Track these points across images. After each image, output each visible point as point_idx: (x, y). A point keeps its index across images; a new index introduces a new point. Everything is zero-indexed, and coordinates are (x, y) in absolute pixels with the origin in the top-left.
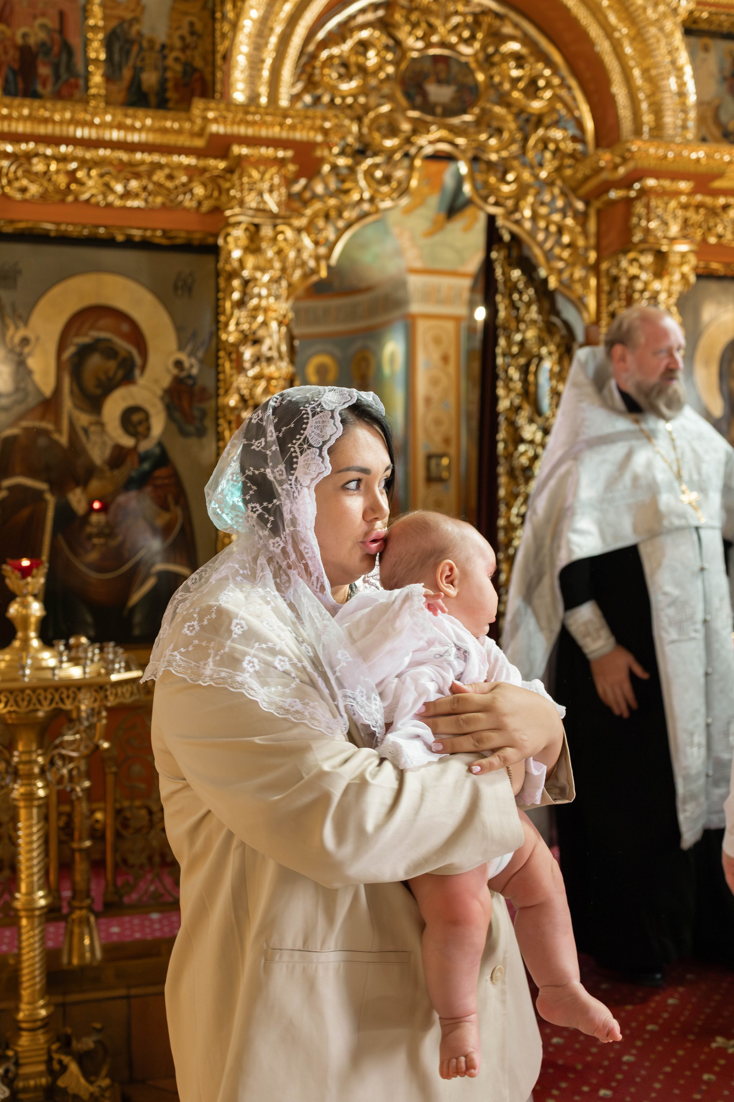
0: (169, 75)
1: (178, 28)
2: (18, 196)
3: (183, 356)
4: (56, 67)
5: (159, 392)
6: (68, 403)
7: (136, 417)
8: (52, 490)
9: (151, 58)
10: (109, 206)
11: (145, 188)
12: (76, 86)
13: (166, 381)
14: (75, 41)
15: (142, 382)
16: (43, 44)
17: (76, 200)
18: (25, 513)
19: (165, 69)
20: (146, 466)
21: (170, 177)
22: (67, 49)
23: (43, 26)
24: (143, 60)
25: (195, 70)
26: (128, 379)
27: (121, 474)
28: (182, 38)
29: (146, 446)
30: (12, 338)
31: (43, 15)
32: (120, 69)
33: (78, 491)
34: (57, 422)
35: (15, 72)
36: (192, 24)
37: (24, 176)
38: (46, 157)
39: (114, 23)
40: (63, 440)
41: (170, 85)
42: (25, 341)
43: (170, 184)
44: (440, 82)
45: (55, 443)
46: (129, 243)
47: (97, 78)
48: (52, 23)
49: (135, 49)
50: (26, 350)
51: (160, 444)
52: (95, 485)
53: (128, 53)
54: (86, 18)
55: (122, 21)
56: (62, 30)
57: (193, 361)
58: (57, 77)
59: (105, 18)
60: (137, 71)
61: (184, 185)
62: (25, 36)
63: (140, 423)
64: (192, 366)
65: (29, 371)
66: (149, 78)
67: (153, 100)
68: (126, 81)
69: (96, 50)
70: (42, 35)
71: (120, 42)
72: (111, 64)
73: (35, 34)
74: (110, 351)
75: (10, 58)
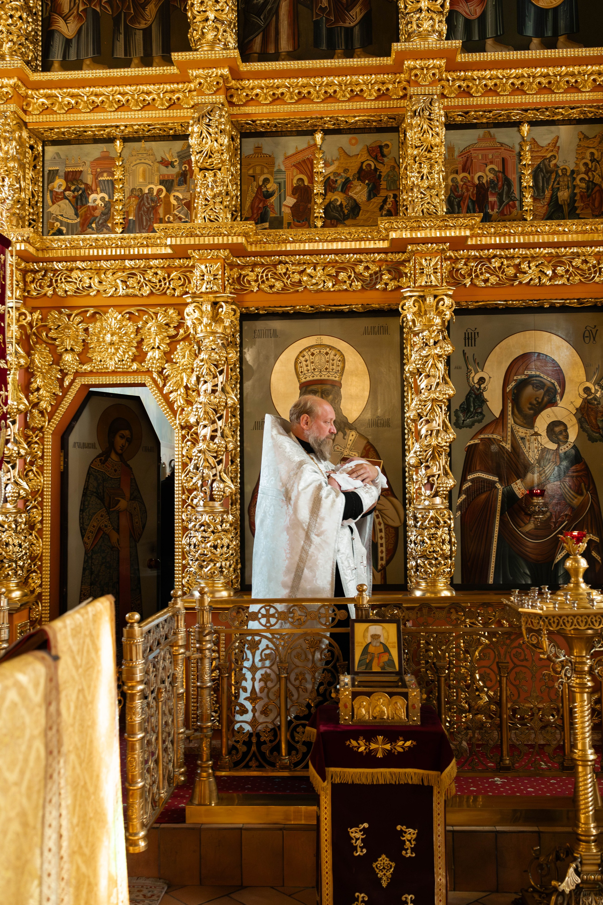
0: (577, 191)
1: (583, 158)
2: (483, 284)
4: (500, 196)
5: (574, 412)
6: (510, 421)
7: (557, 429)
8: (501, 481)
9: (564, 181)
11: (567, 271)
12: (514, 206)
13: (579, 402)
14: (513, 177)
15: (561, 404)
16: (492, 181)
17: (520, 283)
18: (483, 496)
19: (574, 187)
20: (566, 463)
21: (585, 262)
22: (508, 182)
23: (492, 170)
24: (558, 184)
25: (596, 185)
26: (552, 403)
28: (586, 164)
29: (565, 449)
30: (473, 378)
31: (492, 163)
32: (544, 192)
33: (519, 481)
34: (504, 434)
35: (473, 202)
36: (592, 154)
37: (486, 272)
38: (501, 257)
39: (539, 161)
40: (508, 446)
41: (577, 198)
42: (482, 380)
43: (585, 267)
45: (503, 449)
46: (553, 309)
47: (528, 199)
48: (498, 167)
49: (553, 176)
50: (482, 386)
51: (574, 447)
53: (549, 179)
54: (521, 161)
55: (544, 158)
56: (504, 171)
57: (597, 387)
58: (501, 201)
59: (533, 158)
60: (555, 191)
61: (594, 266)
62: (479, 177)
63: (561, 433)
64: (596, 391)
65: (483, 401)
66: (564, 195)
67: (566, 209)
68: (547, 200)
69: (528, 181)
70: (491, 176)
71: (544, 173)
72: (538, 190)
73: (484, 175)
74: (539, 384)
75: (470, 193)
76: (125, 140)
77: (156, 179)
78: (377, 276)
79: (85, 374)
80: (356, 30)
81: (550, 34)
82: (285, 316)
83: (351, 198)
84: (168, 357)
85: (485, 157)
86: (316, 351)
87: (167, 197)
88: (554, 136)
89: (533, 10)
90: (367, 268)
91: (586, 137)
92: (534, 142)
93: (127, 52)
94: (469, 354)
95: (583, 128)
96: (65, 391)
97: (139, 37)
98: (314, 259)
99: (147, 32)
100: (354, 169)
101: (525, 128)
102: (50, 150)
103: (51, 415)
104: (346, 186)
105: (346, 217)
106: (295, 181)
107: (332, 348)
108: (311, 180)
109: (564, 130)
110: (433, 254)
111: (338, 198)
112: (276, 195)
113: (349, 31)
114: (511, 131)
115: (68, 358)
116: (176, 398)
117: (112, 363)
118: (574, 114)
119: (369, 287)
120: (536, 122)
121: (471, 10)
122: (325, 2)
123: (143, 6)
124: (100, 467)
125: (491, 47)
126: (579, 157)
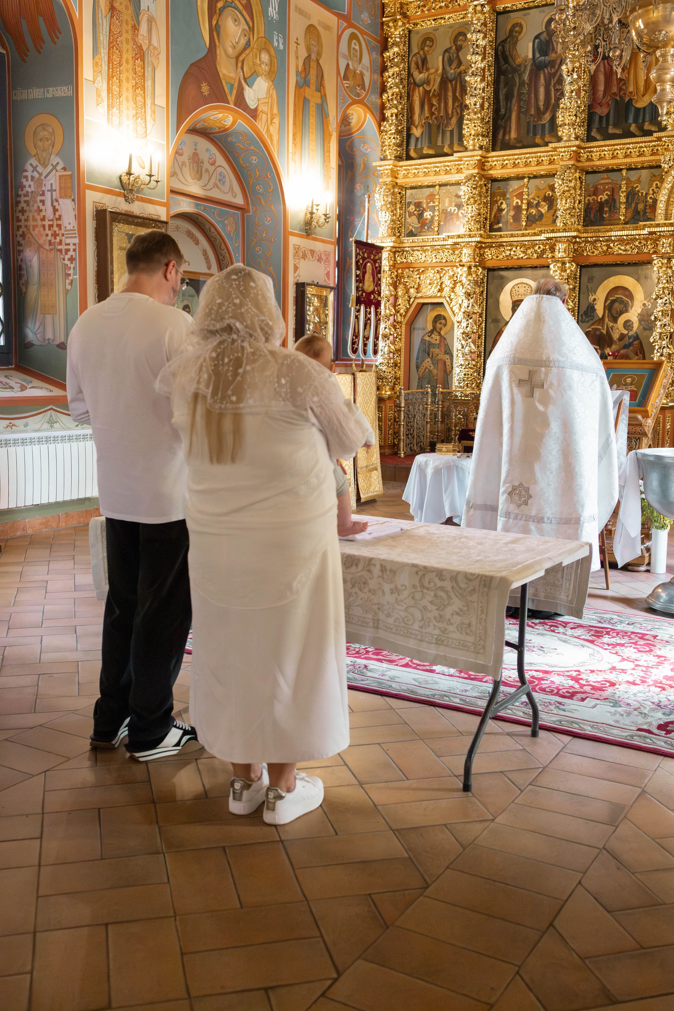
2: (592, 255)
3: (646, 302)
4: (610, 207)
6: (607, 320)
7: (629, 324)
8: (600, 348)
9: (641, 199)
10: (620, 254)
11: (631, 248)
12: (616, 213)
13: (639, 311)
14: (616, 197)
15: (632, 311)
16: (606, 200)
17: (610, 253)
19: (647, 201)
20: (631, 340)
21: (640, 243)
22: (614, 201)
23: (607, 194)
24: (639, 200)
26: (627, 311)
27: (622, 343)
28: (653, 190)
29: (631, 333)
30: (591, 299)
31: (607, 190)
32: (631, 205)
33: (608, 349)
34: (603, 327)
35: (597, 211)
36: (657, 184)
37: (594, 249)
39: (630, 189)
40: (605, 332)
41: (648, 207)
42: (595, 300)
43: (640, 245)
45: (602, 333)
46: (629, 264)
48: (610, 193)
49: (636, 196)
50: (595, 303)
51: (636, 332)
52: (614, 347)
53: (634, 198)
55: (633, 187)
56: (613, 195)
58: (610, 210)
60: (637, 204)
61: (645, 245)
62: (601, 198)
64: (649, 305)
65: (595, 310)
66: (641, 207)
67: (642, 213)
68: (633, 208)
69: (623, 199)
70: (606, 197)
71: (632, 195)
72: (628, 203)
73: (604, 197)
74: (621, 301)
75: (596, 207)
76: (440, 185)
77: (453, 204)
78: (543, 252)
79: (419, 298)
80: (547, 126)
81: (641, 121)
82: (507, 269)
83: (540, 211)
84: (452, 290)
85: (604, 187)
86: (520, 286)
87: (458, 213)
88: (638, 175)
89: (633, 108)
90: (539, 248)
91: (654, 176)
92: (628, 179)
93: (443, 142)
94: (590, 287)
95: (653, 171)
96: (410, 305)
97: (448, 134)
98: (516, 243)
99: (452, 132)
100: (542, 196)
101: (624, 172)
102: (409, 192)
103: (405, 316)
104: (538, 205)
105: (537, 220)
106: (515, 203)
107: (527, 284)
108: (522, 203)
109: (644, 172)
110: (564, 242)
111: (533, 211)
112: (506, 210)
113: (543, 126)
114: (618, 173)
115: (412, 291)
116: (456, 309)
117: (430, 293)
118: (646, 164)
119: (540, 256)
120: (629, 169)
121: (602, 111)
122: (533, 112)
123: (450, 119)
124: (427, 338)
125: (611, 130)
126: (650, 185)
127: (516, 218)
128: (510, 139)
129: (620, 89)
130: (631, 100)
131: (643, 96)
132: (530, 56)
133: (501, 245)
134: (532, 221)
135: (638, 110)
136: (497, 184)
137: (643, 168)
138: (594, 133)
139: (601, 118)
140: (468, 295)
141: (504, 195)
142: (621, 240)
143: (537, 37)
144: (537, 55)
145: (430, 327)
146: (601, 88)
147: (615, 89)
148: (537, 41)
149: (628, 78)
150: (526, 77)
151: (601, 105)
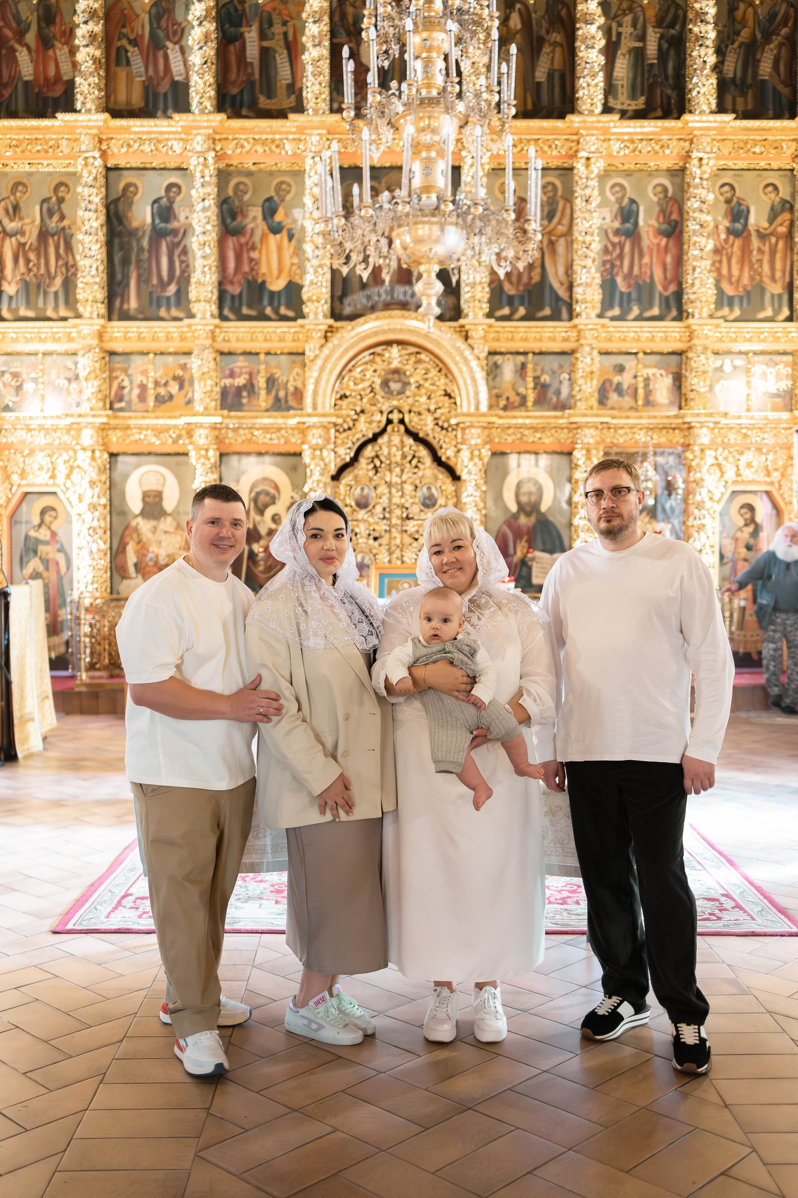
2: (234, 442)
4: (249, 392)
6: (252, 513)
7: (276, 518)
8: (246, 544)
10: (264, 443)
12: (255, 400)
14: (255, 382)
15: (278, 504)
16: (244, 385)
17: (254, 442)
19: (287, 389)
21: (286, 432)
22: (252, 385)
23: (244, 378)
24: (279, 387)
25: (298, 390)
26: (273, 503)
27: (271, 539)
28: (293, 377)
32: (271, 392)
33: (256, 545)
35: (234, 396)
36: (297, 372)
37: (236, 436)
38: (244, 428)
39: (269, 374)
40: (251, 526)
41: (289, 395)
43: (286, 435)
44: (395, 382)
46: (274, 454)
48: (247, 377)
49: (276, 383)
52: (262, 543)
53: (274, 385)
55: (271, 373)
56: (250, 379)
57: (297, 496)
58: (248, 395)
60: (278, 391)
61: (291, 434)
62: (238, 382)
63: (278, 519)
66: (281, 394)
67: (283, 402)
68: (273, 395)
69: (262, 385)
70: (244, 381)
71: (271, 381)
72: (269, 390)
73: (240, 381)
74: (267, 494)
75: (233, 390)
76: (44, 354)
77: (63, 376)
78: (179, 437)
79: (24, 486)
80: (172, 298)
81: (276, 305)
82: (133, 454)
83: (169, 391)
84: (68, 476)
86: (150, 473)
87: (68, 388)
89: (266, 291)
90: (174, 433)
93: (45, 303)
96: (12, 495)
97: (51, 297)
98: (144, 427)
99: (56, 293)
100: (171, 375)
101: (262, 357)
103: (6, 507)
104: (166, 384)
106: (138, 381)
107: (159, 472)
108: (147, 380)
109: (284, 358)
110: (204, 428)
111: (162, 391)
112: (128, 388)
113: (168, 298)
114: (255, 357)
115: (15, 478)
116: (75, 500)
117: (38, 481)
118: (286, 351)
119: (175, 442)
120: (268, 354)
121: (234, 289)
122: (155, 281)
123: (54, 278)
124: (32, 534)
125: (245, 311)
126: (290, 373)
127: (142, 398)
128: (129, 309)
129: (252, 269)
130: (264, 282)
131: (278, 278)
132: (149, 220)
133: (128, 428)
134: (160, 400)
135: (272, 294)
136: (117, 358)
137: (282, 354)
138: (226, 312)
139: (233, 297)
140: (92, 483)
141: (125, 371)
142: (266, 429)
143: (155, 201)
144: (157, 221)
145: (36, 520)
146: (231, 264)
147: (246, 268)
148: (156, 206)
149: (260, 258)
150: (145, 243)
151: (232, 283)
